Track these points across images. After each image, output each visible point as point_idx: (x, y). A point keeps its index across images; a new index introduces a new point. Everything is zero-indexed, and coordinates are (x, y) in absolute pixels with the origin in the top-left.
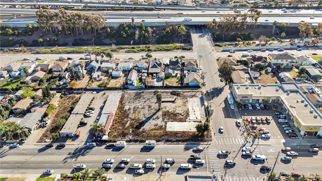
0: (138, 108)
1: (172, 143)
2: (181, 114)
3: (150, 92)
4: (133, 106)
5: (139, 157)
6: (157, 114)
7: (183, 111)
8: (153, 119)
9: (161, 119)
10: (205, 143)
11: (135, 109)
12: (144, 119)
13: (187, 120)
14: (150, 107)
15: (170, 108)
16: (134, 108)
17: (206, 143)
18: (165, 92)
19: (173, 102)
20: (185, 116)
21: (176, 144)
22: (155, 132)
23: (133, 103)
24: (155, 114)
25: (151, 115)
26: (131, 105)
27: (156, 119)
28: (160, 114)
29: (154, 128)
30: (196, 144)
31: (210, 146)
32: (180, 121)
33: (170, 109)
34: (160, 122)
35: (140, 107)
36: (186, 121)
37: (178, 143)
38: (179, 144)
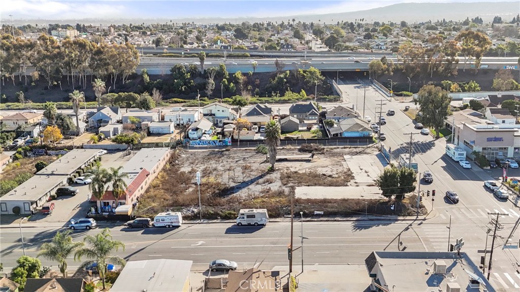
0: (215, 169)
1: (316, 220)
2: (330, 176)
3: (246, 150)
4: (203, 167)
5: (221, 242)
6: (268, 177)
7: (334, 173)
8: (257, 184)
9: (279, 183)
10: (408, 218)
11: (208, 171)
12: (232, 185)
13: (349, 184)
14: (245, 168)
15: (300, 168)
16: (205, 169)
17: (414, 218)
18: (283, 149)
19: (308, 161)
20: (342, 178)
21: (327, 221)
22: (263, 202)
23: (202, 164)
24: (261, 177)
25: (250, 179)
26: (197, 166)
27: (264, 183)
28: (275, 175)
29: (262, 195)
30: (383, 220)
31: (424, 222)
32: (330, 186)
33: (299, 170)
34: (275, 187)
35: (220, 168)
36: (347, 185)
37: (332, 219)
38: (335, 221)
